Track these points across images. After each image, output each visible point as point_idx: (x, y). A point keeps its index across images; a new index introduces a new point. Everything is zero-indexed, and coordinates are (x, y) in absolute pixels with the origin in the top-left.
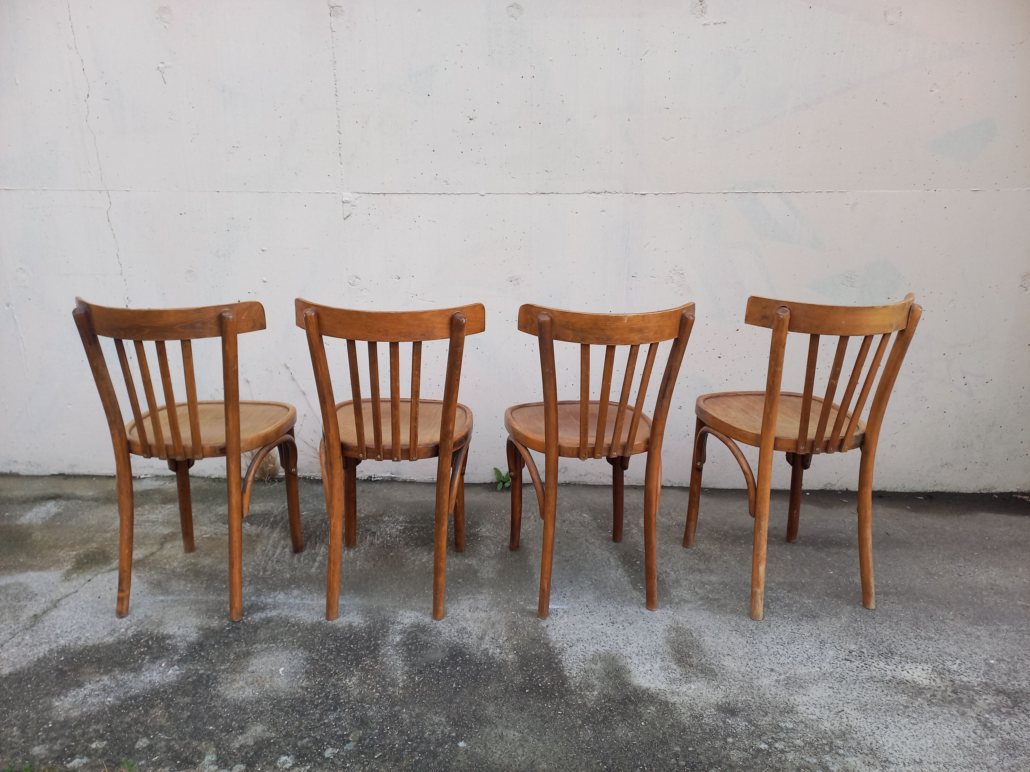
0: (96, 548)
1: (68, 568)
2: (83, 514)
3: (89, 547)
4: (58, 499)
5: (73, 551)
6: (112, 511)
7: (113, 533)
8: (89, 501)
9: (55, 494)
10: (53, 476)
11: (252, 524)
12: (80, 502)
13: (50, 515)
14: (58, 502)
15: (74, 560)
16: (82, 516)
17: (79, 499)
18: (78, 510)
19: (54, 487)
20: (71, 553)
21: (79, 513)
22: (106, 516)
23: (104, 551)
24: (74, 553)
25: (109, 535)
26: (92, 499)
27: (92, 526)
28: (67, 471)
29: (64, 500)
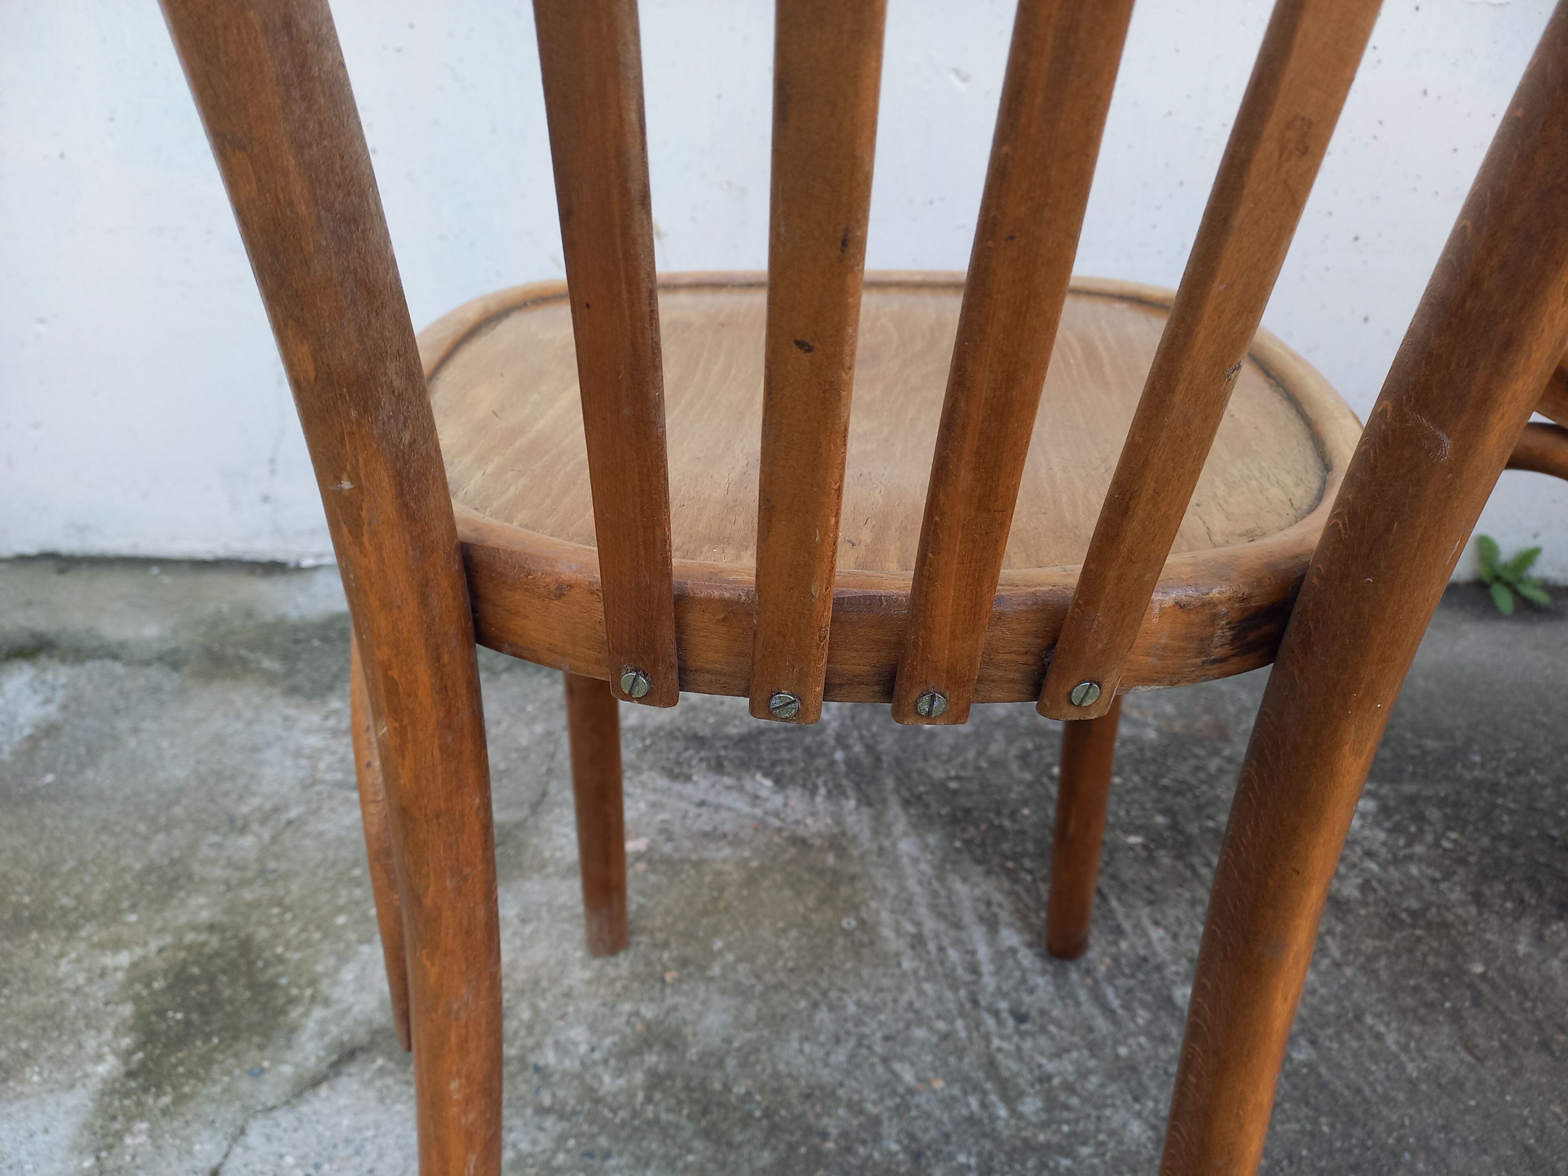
0: (211, 928)
1: (102, 1069)
2: (136, 730)
3: (183, 919)
4: (43, 659)
5: (117, 945)
6: (238, 717)
7: (267, 835)
8: (147, 663)
9: (33, 635)
10: (22, 560)
11: (780, 782)
12: (118, 668)
13: (17, 738)
14: (45, 669)
15: (127, 1010)
16: (133, 743)
17: (115, 657)
18: (117, 711)
19: (29, 604)
20: (108, 960)
21: (123, 725)
22: (219, 740)
23: (246, 946)
24: (124, 958)
25: (248, 841)
26: (160, 658)
27: (180, 791)
28: (68, 545)
29: (63, 660)
